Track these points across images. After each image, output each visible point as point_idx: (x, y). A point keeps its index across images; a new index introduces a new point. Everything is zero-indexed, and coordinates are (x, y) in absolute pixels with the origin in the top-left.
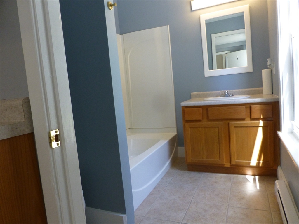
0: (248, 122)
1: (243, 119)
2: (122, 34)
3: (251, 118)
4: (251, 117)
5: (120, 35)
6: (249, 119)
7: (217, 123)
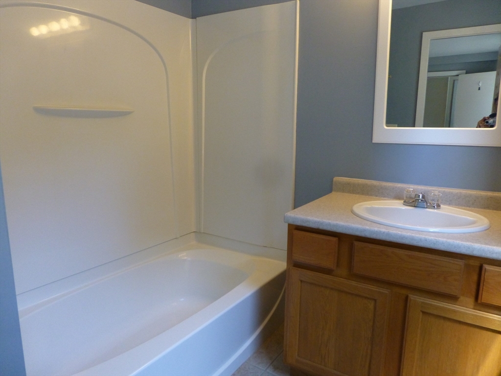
0: (466, 310)
1: (453, 298)
2: (195, 18)
3: (479, 302)
4: (477, 298)
5: (190, 20)
6: (471, 301)
7: (374, 288)
